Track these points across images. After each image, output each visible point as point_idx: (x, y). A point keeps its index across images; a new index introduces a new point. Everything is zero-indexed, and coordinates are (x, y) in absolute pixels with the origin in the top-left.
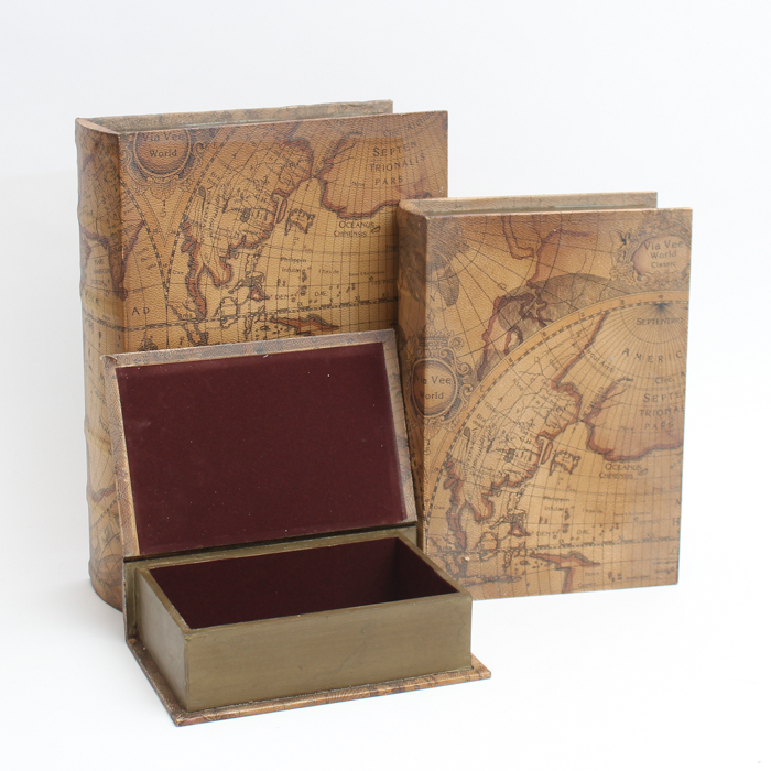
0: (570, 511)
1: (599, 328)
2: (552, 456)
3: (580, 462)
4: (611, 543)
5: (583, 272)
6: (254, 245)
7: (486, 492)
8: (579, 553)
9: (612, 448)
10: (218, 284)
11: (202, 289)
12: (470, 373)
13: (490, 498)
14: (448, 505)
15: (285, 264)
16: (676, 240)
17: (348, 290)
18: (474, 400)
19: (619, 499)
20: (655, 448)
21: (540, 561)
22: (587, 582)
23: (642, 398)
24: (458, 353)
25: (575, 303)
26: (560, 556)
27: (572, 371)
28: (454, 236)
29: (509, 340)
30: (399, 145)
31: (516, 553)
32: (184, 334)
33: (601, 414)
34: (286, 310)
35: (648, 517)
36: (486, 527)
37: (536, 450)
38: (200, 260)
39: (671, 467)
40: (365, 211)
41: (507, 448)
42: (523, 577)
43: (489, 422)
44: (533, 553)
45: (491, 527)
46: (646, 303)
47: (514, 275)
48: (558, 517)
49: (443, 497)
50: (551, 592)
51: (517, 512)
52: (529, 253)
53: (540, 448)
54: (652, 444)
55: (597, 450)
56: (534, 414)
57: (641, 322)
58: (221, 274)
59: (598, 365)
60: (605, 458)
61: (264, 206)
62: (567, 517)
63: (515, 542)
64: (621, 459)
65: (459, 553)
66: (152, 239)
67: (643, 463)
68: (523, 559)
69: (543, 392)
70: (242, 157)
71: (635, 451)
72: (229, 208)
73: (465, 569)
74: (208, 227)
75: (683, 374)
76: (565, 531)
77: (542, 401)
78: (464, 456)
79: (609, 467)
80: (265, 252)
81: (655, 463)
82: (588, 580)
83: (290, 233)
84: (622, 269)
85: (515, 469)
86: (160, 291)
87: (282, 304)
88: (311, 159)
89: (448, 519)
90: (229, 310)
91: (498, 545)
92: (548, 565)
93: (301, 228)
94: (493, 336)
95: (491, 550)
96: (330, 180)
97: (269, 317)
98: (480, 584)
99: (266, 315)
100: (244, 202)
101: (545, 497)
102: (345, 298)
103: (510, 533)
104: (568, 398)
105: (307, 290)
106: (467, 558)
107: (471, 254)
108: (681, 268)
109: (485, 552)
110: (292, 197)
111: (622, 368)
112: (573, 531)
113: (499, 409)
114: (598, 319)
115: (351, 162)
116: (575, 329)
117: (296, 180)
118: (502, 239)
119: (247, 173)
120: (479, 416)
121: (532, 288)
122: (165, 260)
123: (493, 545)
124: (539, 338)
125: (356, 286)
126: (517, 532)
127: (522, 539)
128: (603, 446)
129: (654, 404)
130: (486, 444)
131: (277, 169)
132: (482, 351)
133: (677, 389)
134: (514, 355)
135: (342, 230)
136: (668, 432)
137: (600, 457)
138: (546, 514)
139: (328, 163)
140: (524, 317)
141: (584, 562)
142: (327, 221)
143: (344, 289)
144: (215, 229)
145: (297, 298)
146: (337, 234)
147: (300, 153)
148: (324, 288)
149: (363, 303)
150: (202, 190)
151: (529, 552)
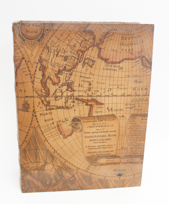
6: (69, 70)
10: (54, 84)
11: (48, 85)
15: (82, 79)
17: (108, 91)
30: (132, 36)
32: (41, 101)
34: (82, 96)
38: (47, 74)
40: (116, 61)
58: (56, 80)
61: (74, 56)
66: (27, 64)
70: (65, 36)
72: (59, 55)
74: (50, 61)
80: (74, 73)
83: (85, 67)
86: (30, 84)
87: (81, 94)
88: (94, 39)
90: (59, 94)
93: (89, 66)
96: (102, 48)
97: (75, 98)
99: (74, 97)
100: (65, 53)
102: (107, 94)
105: (91, 89)
110: (86, 53)
115: (109, 42)
117: (88, 46)
119: (67, 42)
122: (32, 73)
125: (112, 89)
131: (80, 42)
135: (107, 68)
139: (102, 41)
142: (100, 64)
143: (107, 90)
144: (53, 63)
145: (87, 92)
146: (104, 69)
147: (90, 36)
148: (98, 89)
149: (114, 96)
150: (48, 47)
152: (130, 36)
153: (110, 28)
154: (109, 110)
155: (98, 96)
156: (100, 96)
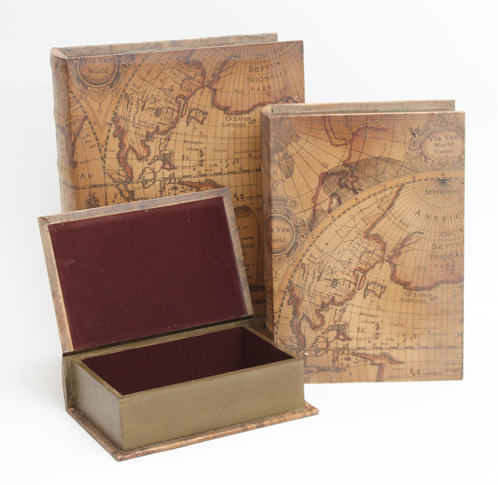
0: (380, 324)
1: (397, 196)
2: (365, 285)
3: (386, 290)
4: (411, 348)
5: (384, 156)
6: (165, 133)
7: (318, 308)
8: (388, 354)
9: (409, 281)
10: (140, 158)
11: (129, 162)
12: (304, 225)
13: (321, 313)
14: (291, 316)
15: (187, 145)
16: (452, 134)
17: (234, 163)
18: (307, 244)
19: (416, 317)
20: (442, 282)
21: (359, 358)
22: (395, 375)
23: (431, 246)
24: (295, 211)
25: (378, 178)
26: (374, 355)
27: (379, 226)
28: (289, 130)
29: (331, 203)
30: (267, 64)
31: (341, 352)
32: (118, 192)
33: (400, 257)
34: (189, 176)
35: (438, 331)
36: (319, 333)
37: (353, 281)
38: (127, 142)
39: (455, 296)
40: (244, 109)
41: (332, 278)
42: (347, 369)
43: (319, 259)
44: (354, 352)
45: (322, 333)
46: (432, 179)
47: (334, 158)
48: (371, 328)
49: (288, 310)
50: (368, 381)
51: (341, 323)
52: (343, 142)
53: (357, 279)
54: (440, 279)
55: (398, 282)
56: (351, 255)
57: (428, 192)
58: (143, 152)
59: (397, 222)
60: (405, 288)
61: (171, 106)
62: (378, 328)
63: (341, 344)
64: (417, 289)
65: (301, 350)
66: (92, 128)
67: (433, 292)
68: (346, 356)
69: (358, 240)
70: (154, 73)
71: (427, 284)
72: (146, 107)
74: (131, 120)
75: (462, 230)
76: (377, 338)
77: (357, 246)
78: (301, 283)
79: (407, 294)
80: (173, 137)
81: (442, 293)
82: (395, 373)
83: (190, 124)
84: (413, 154)
85: (338, 293)
86: (100, 162)
87: (187, 172)
88: (203, 74)
89: (292, 326)
90: (149, 176)
91: (328, 346)
92: (366, 361)
93: (198, 121)
94: (319, 200)
95: (323, 349)
96: (218, 88)
97: (177, 181)
98: (316, 372)
99: (175, 179)
100: (157, 104)
101: (361, 314)
102: (232, 168)
103: (337, 338)
104: (376, 244)
105: (204, 163)
106: (306, 354)
107: (301, 142)
108: (457, 154)
109: (319, 350)
110: (191, 100)
111: (416, 225)
112: (383, 338)
113: (325, 250)
114: (396, 189)
115: (228, 77)
116: (380, 196)
117: (194, 88)
118: (323, 132)
119: (158, 84)
120: (311, 255)
121: (346, 167)
122: (102, 142)
123: (324, 345)
124: (353, 202)
125: (239, 160)
126: (341, 337)
127: (346, 342)
128: (403, 279)
129: (440, 251)
130: (317, 274)
131: (180, 81)
132: (312, 210)
133: (457, 241)
134: (335, 213)
135: (228, 122)
136: (452, 271)
137: (401, 287)
138: (362, 325)
139: (216, 77)
140: (341, 187)
141: (392, 361)
142: (217, 116)
143: (231, 162)
144: (137, 121)
145: (197, 168)
146: (224, 125)
147: (196, 70)
148: (216, 162)
149: (244, 172)
150: (127, 95)
151: (351, 351)
152: (263, 65)
153: (229, 54)
154: (238, 199)
155: (217, 174)
156: (220, 174)
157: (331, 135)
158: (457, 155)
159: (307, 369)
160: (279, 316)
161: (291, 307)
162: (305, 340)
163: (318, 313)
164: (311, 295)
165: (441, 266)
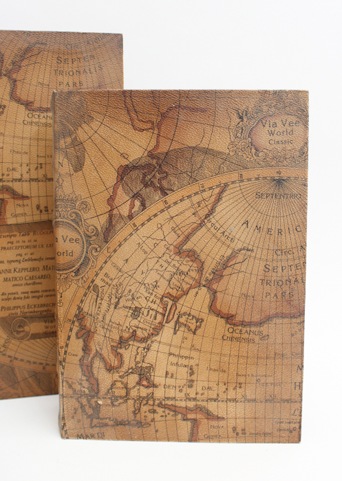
0: (195, 368)
1: (219, 199)
2: (176, 317)
3: (203, 324)
4: (235, 400)
5: (202, 145)
7: (115, 344)
8: (204, 408)
9: (234, 313)
12: (97, 235)
13: (119, 350)
14: (81, 353)
16: (293, 119)
17: (37, 168)
18: (101, 260)
19: (241, 361)
20: (276, 316)
21: (167, 411)
22: (213, 434)
23: (262, 268)
24: (85, 216)
25: (194, 174)
26: (186, 408)
27: (194, 239)
29: (132, 206)
30: (79, 56)
31: (145, 402)
33: (222, 281)
35: (270, 380)
36: (116, 376)
37: (161, 310)
39: (292, 335)
41: (133, 306)
42: (152, 423)
43: (116, 280)
44: (161, 403)
45: (120, 377)
46: (265, 178)
47: (137, 146)
48: (183, 372)
49: (76, 345)
50: (178, 439)
51: (145, 365)
52: (149, 125)
53: (165, 308)
54: (273, 312)
55: (219, 314)
56: (158, 277)
57: (259, 196)
59: (219, 235)
60: (227, 322)
62: (192, 374)
63: (144, 392)
64: (243, 324)
65: (93, 397)
67: (264, 329)
68: (151, 407)
69: (166, 257)
71: (256, 318)
73: (99, 412)
75: (303, 248)
76: (191, 386)
77: (165, 265)
78: (94, 310)
79: (231, 330)
81: (276, 330)
82: (213, 432)
84: (241, 144)
85: (141, 325)
89: (81, 365)
91: (128, 393)
92: (175, 415)
94: (117, 201)
95: (121, 397)
96: (18, 79)
98: (113, 426)
101: (170, 354)
102: (34, 176)
103: (139, 383)
104: (190, 263)
106: (100, 402)
107: (95, 125)
108: (298, 146)
111: (242, 239)
112: (198, 386)
113: (125, 269)
114: (217, 191)
115: (31, 67)
116: (196, 199)
118: (124, 112)
120: (106, 275)
121: (153, 158)
123: (123, 392)
124: (161, 206)
125: (44, 166)
126: (145, 383)
127: (150, 390)
128: (225, 311)
129: (274, 274)
130: (114, 300)
132: (107, 215)
133: (297, 261)
134: (138, 220)
135: (30, 120)
136: (289, 302)
137: (223, 321)
138: (172, 369)
139: (17, 66)
140: (146, 186)
141: (209, 415)
142: (17, 112)
143: (33, 167)
146: (26, 122)
148: (15, 166)
149: (50, 180)
151: (157, 402)
152: (74, 57)
153: (33, 40)
154: (41, 211)
155: (16, 180)
156: (20, 180)
157: (133, 115)
158: (298, 148)
159: (101, 421)
160: (66, 352)
161: (81, 341)
162: (98, 384)
163: (115, 350)
164: (106, 327)
165: (276, 295)
